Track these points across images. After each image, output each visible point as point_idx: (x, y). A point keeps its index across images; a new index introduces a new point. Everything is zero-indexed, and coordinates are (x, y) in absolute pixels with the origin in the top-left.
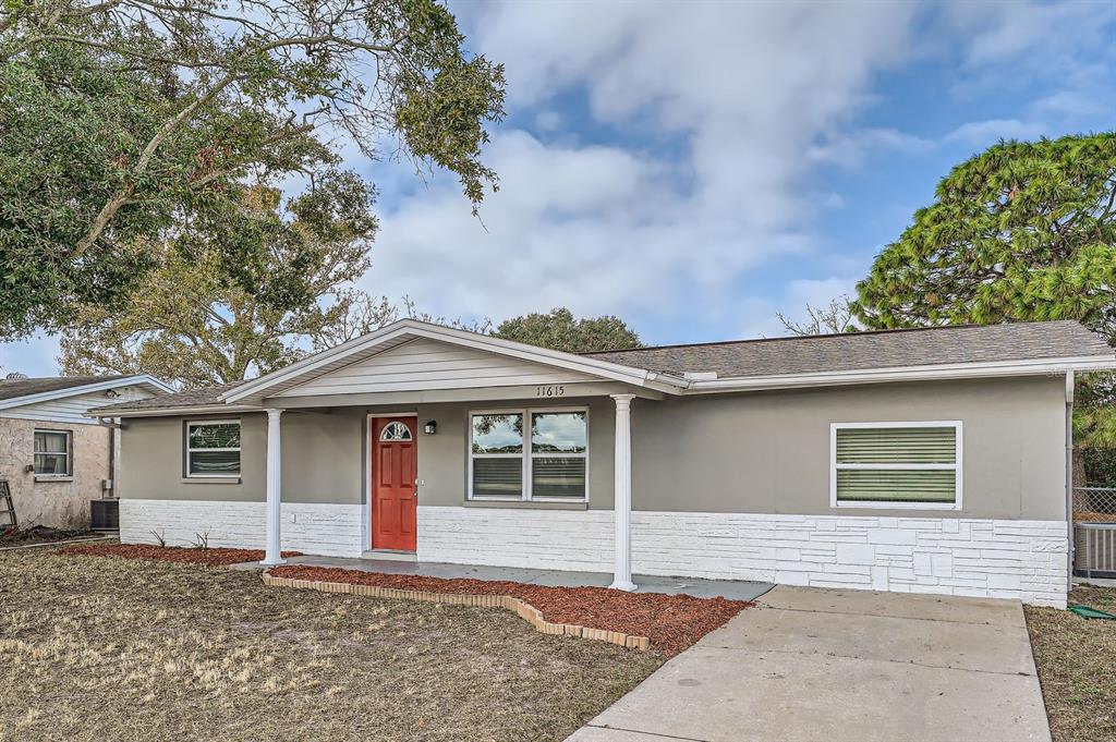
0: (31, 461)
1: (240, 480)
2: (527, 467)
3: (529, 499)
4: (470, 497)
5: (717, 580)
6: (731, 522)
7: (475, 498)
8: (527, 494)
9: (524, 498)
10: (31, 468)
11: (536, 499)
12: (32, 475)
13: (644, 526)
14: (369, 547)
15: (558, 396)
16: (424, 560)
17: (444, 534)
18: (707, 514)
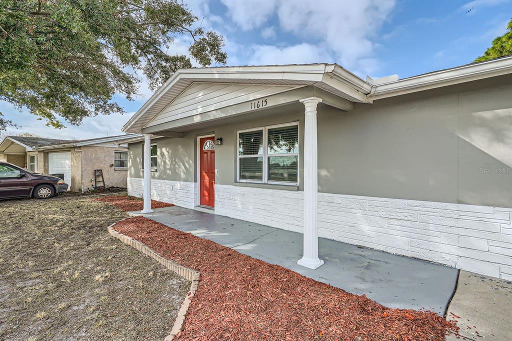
0: (113, 163)
1: (156, 170)
2: (265, 162)
3: (266, 182)
4: (238, 180)
5: (396, 255)
6: (410, 208)
7: (241, 181)
8: (265, 179)
9: (263, 182)
10: (112, 165)
11: (270, 182)
12: (113, 167)
13: (336, 205)
14: (198, 204)
15: (264, 107)
16: (218, 214)
17: (226, 201)
18: (387, 199)
